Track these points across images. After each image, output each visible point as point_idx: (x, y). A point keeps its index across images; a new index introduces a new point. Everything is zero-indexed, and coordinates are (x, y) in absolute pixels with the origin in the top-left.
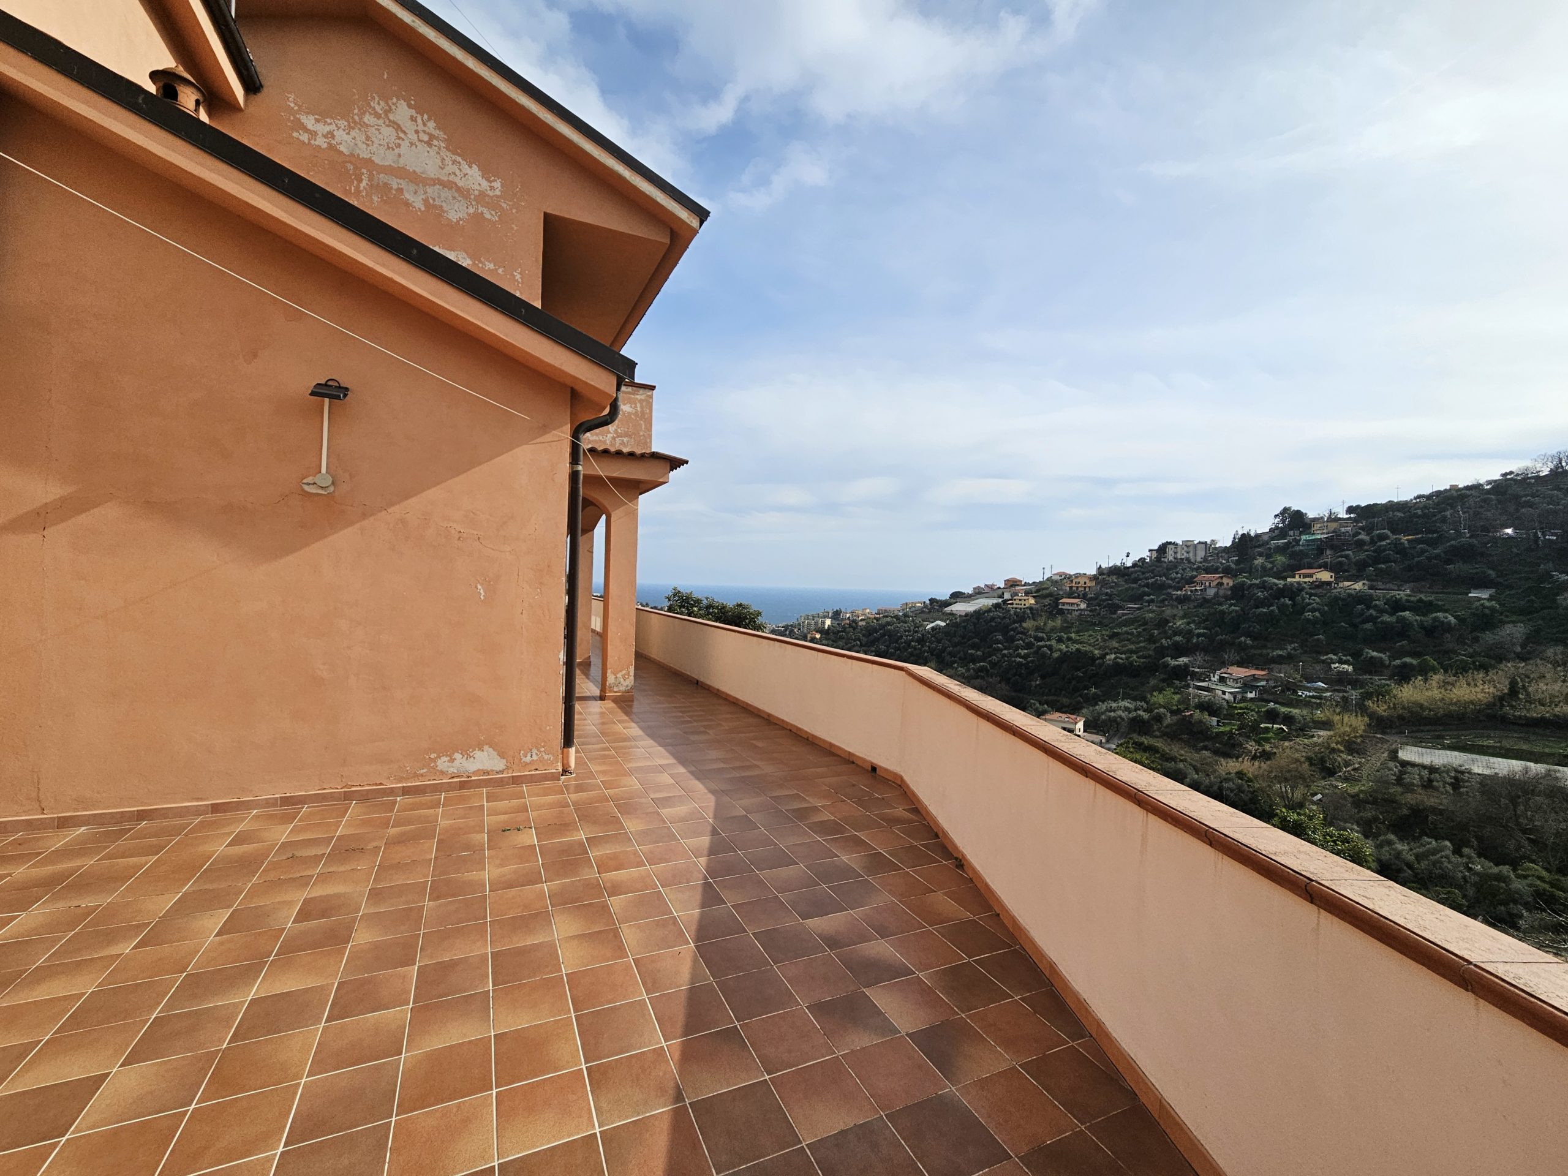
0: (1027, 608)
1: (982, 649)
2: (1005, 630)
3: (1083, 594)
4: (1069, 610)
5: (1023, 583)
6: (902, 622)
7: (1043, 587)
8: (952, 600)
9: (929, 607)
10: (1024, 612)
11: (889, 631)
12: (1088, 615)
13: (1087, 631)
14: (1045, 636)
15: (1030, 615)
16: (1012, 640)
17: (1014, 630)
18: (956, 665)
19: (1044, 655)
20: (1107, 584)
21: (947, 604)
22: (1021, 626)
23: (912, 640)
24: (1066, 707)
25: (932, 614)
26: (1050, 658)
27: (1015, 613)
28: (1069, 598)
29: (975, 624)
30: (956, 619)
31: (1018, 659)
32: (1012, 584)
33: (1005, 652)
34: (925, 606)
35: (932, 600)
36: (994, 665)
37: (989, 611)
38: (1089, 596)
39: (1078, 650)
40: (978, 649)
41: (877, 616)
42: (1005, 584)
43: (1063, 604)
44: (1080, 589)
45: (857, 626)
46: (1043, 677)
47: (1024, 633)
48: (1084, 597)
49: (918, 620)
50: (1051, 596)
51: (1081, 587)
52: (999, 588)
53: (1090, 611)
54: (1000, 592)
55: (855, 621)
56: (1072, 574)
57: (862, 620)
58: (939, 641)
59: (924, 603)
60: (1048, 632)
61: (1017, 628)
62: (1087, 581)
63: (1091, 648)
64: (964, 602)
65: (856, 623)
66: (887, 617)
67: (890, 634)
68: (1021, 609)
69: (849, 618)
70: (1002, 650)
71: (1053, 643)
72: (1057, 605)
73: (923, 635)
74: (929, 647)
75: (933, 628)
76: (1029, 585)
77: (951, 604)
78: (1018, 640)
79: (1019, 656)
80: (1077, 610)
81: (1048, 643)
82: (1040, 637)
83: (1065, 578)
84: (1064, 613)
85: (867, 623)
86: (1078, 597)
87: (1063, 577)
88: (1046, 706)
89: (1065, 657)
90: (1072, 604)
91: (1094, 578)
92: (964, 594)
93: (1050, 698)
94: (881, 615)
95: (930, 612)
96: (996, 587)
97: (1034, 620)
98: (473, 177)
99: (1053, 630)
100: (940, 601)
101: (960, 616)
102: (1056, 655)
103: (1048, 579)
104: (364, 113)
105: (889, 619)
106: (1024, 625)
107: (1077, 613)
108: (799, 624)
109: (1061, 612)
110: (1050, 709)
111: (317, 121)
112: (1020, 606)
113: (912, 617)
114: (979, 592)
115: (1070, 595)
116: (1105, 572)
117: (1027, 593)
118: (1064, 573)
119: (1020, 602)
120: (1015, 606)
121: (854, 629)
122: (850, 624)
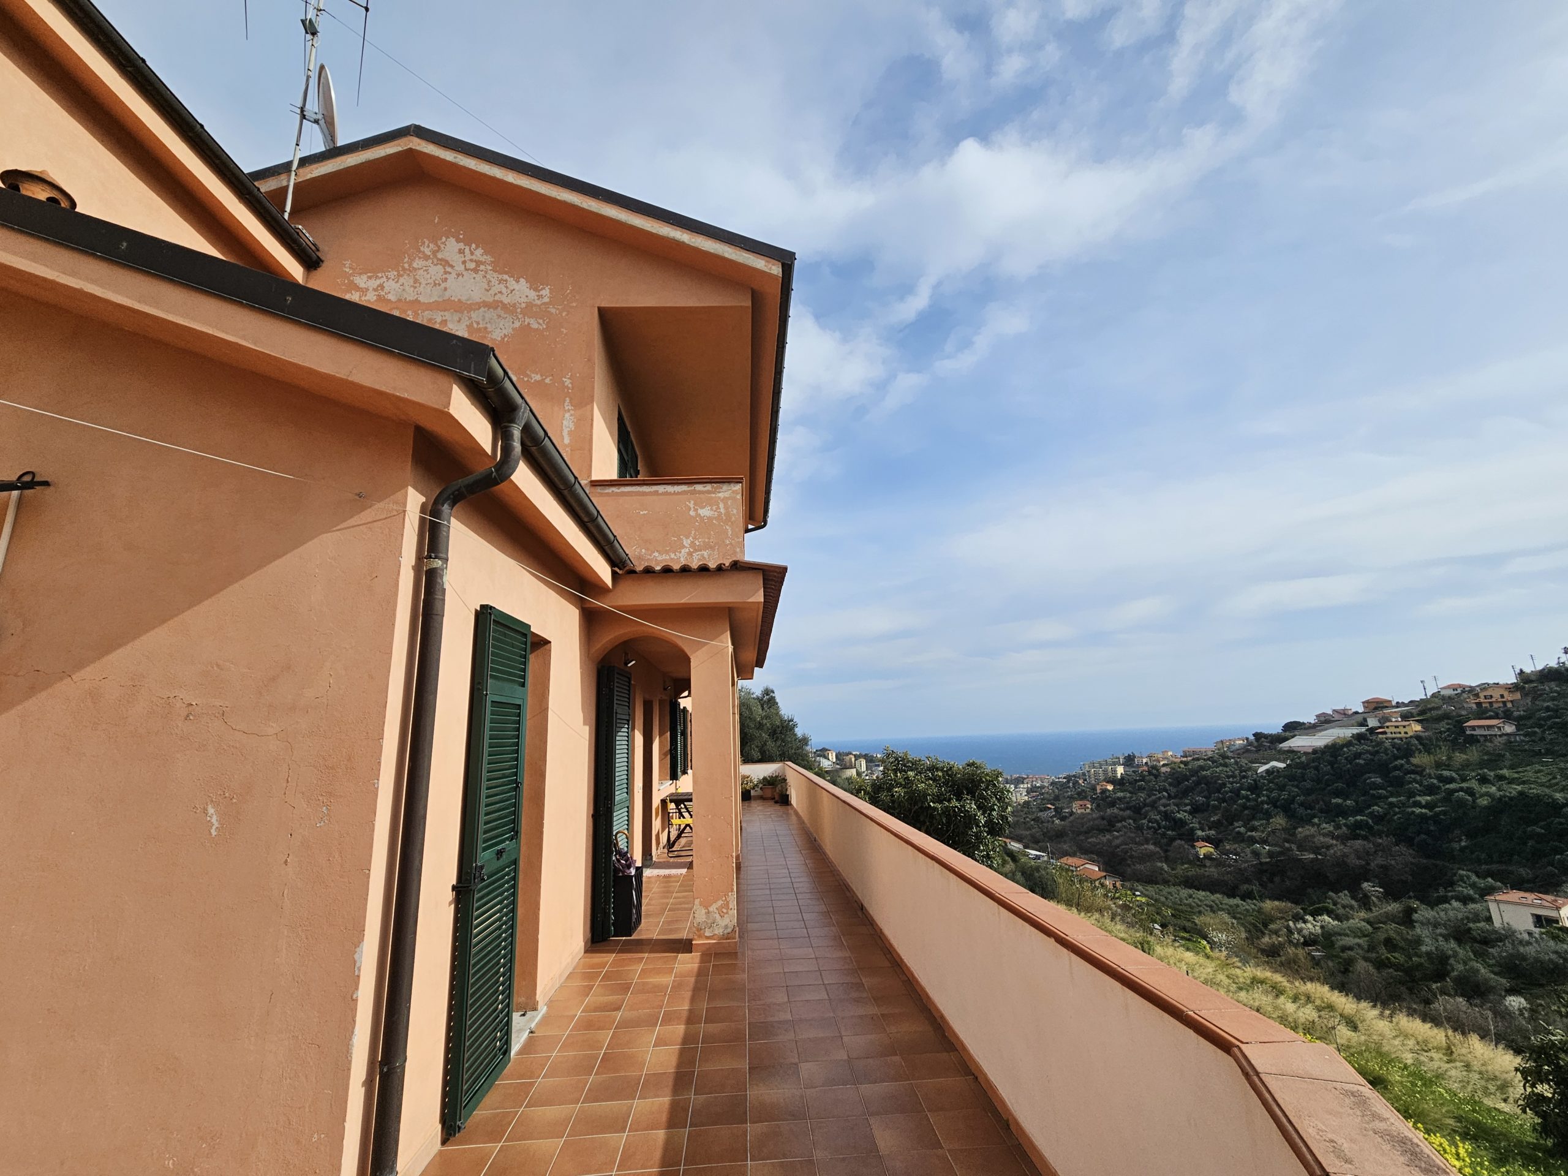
0: (1411, 737)
1: (1354, 797)
2: (1384, 769)
3: (1504, 712)
4: (1485, 736)
5: (1394, 703)
6: (1221, 765)
7: (1429, 706)
8: (1288, 734)
9: (1256, 744)
10: (1408, 744)
11: (1205, 777)
12: (1523, 741)
13: (1531, 764)
14: (1454, 775)
15: (1419, 747)
16: (1399, 783)
17: (1396, 768)
18: (1316, 820)
19: (1461, 803)
20: (1541, 695)
21: (1280, 739)
22: (1408, 762)
23: (1241, 788)
24: (1528, 881)
25: (1261, 752)
26: (1474, 808)
27: (1394, 745)
28: (1480, 719)
29: (1331, 764)
30: (1299, 758)
31: (1418, 810)
32: (1376, 706)
33: (1391, 800)
34: (1250, 744)
35: (1258, 736)
36: (1379, 819)
37: (1348, 744)
38: (1516, 714)
39: (1521, 793)
40: (1346, 798)
41: (1185, 759)
42: (1364, 707)
43: (1473, 728)
44: (1495, 706)
45: (1159, 773)
46: (1469, 836)
47: (1419, 771)
48: (1507, 716)
49: (1243, 762)
50: (1448, 718)
51: (1497, 702)
52: (1357, 713)
53: (1525, 735)
54: (1359, 718)
55: (1154, 767)
56: (1473, 685)
57: (1164, 765)
58: (1282, 788)
59: (1247, 739)
60: (1459, 769)
61: (1402, 765)
62: (1506, 694)
63: (1547, 791)
64: (1307, 735)
65: (1158, 770)
66: (1198, 759)
67: (1207, 781)
68: (1401, 739)
69: (1146, 763)
70: (1387, 798)
71: (1474, 784)
72: (1463, 730)
73: (1255, 780)
74: (1268, 796)
75: (1267, 771)
76: (1404, 705)
77: (1286, 739)
78: (1411, 783)
79: (1418, 804)
80: (1500, 736)
81: (1464, 785)
82: (1447, 777)
83: (1463, 692)
84: (1479, 741)
85: (1172, 769)
86: (1496, 717)
87: (1459, 691)
88: (1490, 879)
89: (1501, 806)
90: (1489, 727)
91: (1514, 688)
92: (1304, 724)
93: (1495, 867)
94: (1189, 759)
95: (1258, 751)
96: (1350, 712)
97: (1429, 753)
98: (521, 291)
99: (1466, 765)
100: (1271, 735)
101: (1305, 753)
102: (1484, 802)
103: (1433, 695)
104: (413, 260)
105: (1201, 763)
106: (1413, 760)
107: (1504, 739)
108: (1084, 774)
109: (1473, 740)
110: (1499, 884)
111: (370, 278)
112: (1398, 735)
113: (1233, 758)
114: (1324, 721)
115: (1481, 713)
116: (1533, 678)
117: (1405, 717)
118: (1460, 686)
119: (1397, 730)
120: (1389, 735)
121: (1156, 776)
122: (1149, 772)
